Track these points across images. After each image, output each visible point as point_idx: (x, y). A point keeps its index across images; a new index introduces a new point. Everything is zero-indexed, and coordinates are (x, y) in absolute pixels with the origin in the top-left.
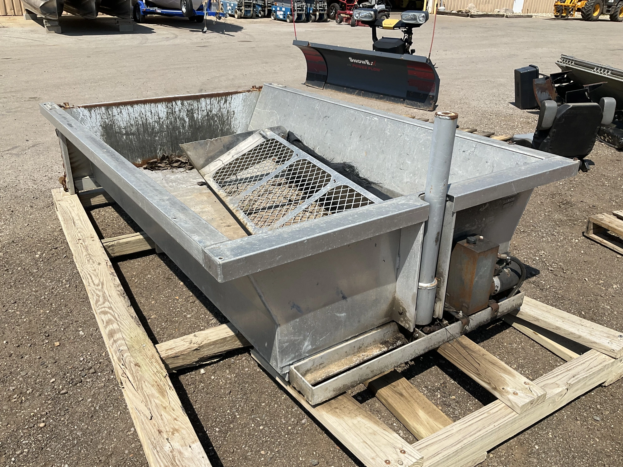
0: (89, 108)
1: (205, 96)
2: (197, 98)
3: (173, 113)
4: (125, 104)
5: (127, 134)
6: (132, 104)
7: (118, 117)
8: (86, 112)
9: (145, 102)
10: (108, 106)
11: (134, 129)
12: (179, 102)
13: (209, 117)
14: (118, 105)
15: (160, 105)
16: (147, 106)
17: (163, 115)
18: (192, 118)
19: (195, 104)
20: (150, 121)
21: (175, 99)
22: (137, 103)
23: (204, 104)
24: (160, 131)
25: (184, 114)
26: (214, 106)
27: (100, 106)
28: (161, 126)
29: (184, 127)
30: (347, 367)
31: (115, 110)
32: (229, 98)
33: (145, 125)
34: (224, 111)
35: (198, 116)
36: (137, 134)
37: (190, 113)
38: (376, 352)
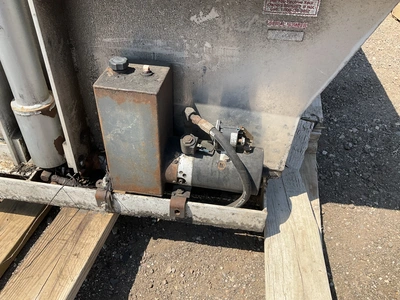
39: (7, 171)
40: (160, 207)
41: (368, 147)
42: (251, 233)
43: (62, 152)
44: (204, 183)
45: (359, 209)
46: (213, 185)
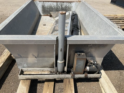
0: (40, 1)
1: (66, 2)
2: (64, 2)
3: (57, 5)
4: (47, 1)
5: (47, 8)
6: (49, 2)
7: (45, 4)
8: (39, 2)
9: (51, 2)
10: (44, 1)
11: (49, 7)
12: (59, 3)
13: (66, 7)
14: (46, 1)
15: (55, 3)
16: (52, 2)
17: (55, 5)
18: (62, 7)
19: (63, 3)
20: (52, 6)
21: (58, 2)
22: (50, 1)
23: (65, 4)
24: (54, 9)
25: (60, 5)
26: (68, 4)
27: (42, 1)
28: (55, 8)
29: (60, 8)
30: (36, 74)
31: (45, 3)
32: (71, 3)
33: (51, 7)
34: (70, 6)
35: (63, 6)
36: (49, 8)
37: (62, 5)
38: (47, 73)
39: (49, 73)
40: (82, 76)
41: (108, 58)
42: (94, 78)
43: (64, 68)
44: (91, 71)
45: (111, 71)
46: (92, 71)
